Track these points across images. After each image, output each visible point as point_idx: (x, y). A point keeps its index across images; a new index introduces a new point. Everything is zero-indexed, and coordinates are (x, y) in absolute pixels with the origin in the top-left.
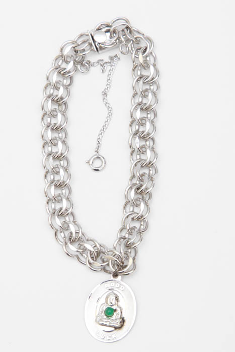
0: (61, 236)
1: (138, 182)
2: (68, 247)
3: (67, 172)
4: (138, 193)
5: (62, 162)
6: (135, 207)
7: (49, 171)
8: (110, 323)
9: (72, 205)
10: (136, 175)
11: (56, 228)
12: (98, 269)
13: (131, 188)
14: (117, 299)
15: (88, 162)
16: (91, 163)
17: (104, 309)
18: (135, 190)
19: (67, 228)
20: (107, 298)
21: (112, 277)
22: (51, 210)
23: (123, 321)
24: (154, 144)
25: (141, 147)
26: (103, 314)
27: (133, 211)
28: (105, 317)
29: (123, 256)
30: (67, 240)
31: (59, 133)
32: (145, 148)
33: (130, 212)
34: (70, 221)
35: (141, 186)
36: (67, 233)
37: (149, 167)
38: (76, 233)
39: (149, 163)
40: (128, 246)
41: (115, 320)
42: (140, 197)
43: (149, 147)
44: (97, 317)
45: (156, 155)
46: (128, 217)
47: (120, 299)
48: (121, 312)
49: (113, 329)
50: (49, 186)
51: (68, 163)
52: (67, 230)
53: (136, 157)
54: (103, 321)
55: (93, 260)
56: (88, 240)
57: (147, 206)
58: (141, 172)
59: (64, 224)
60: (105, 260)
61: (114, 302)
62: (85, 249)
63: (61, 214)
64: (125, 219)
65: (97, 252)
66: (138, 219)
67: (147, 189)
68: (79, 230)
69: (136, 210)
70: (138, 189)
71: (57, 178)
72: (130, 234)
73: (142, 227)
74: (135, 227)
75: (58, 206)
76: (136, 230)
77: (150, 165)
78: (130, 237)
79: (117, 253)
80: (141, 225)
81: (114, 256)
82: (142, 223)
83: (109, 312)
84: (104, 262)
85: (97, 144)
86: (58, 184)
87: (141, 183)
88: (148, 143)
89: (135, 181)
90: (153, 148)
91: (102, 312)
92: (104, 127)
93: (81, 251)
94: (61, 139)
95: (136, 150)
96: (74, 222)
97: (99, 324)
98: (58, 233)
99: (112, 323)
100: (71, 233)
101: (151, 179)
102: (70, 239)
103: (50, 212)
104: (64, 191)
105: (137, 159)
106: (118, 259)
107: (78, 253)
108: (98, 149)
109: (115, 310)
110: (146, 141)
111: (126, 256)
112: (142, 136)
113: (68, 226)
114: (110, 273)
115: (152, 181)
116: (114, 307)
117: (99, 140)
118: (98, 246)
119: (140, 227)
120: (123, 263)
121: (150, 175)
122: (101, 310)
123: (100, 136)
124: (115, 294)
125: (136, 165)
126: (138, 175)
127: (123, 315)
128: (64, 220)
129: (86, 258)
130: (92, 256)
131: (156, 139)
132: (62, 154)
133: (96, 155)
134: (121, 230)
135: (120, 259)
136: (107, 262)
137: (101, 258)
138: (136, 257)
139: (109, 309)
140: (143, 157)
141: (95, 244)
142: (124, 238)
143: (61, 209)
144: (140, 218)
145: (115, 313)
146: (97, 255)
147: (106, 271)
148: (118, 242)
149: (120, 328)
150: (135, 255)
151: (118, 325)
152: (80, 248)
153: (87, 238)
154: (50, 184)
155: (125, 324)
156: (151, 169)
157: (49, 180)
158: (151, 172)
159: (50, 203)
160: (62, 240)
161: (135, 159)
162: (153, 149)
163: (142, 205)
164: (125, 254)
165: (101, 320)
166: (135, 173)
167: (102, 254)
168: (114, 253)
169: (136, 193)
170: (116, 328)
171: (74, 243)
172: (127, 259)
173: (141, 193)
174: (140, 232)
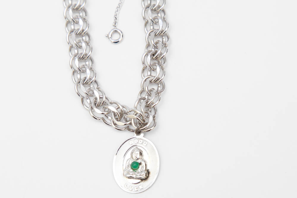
0: (87, 102)
1: (153, 50)
2: (94, 111)
3: (89, 45)
4: (153, 59)
5: (84, 38)
6: (152, 72)
7: (72, 46)
8: (137, 175)
9: (95, 75)
10: (151, 44)
11: (83, 95)
12: (123, 128)
13: (147, 55)
14: (141, 154)
15: (108, 36)
16: (110, 36)
17: (131, 163)
18: (151, 56)
19: (93, 95)
20: (132, 153)
21: (135, 134)
22: (77, 80)
23: (148, 173)
24: (165, 14)
25: (154, 19)
26: (130, 168)
27: (150, 75)
28: (132, 170)
29: (144, 115)
30: (93, 105)
31: (80, 13)
32: (157, 19)
33: (148, 76)
34: (94, 89)
35: (156, 52)
36: (92, 99)
37: (162, 36)
38: (100, 98)
39: (162, 32)
40: (148, 106)
41: (141, 172)
42: (156, 62)
43: (161, 18)
44: (124, 171)
45: (167, 25)
46: (146, 80)
47: (144, 153)
48: (146, 165)
49: (139, 181)
50: (73, 59)
51: (89, 38)
52: (92, 96)
53: (150, 28)
54: (130, 174)
55: (118, 121)
56: (111, 103)
57: (163, 69)
58: (155, 41)
59: (89, 91)
60: (128, 119)
61: (138, 156)
62: (109, 112)
63: (86, 83)
64: (144, 82)
65: (120, 113)
66: (155, 81)
67: (161, 54)
68: (103, 96)
69: (153, 74)
70: (154, 55)
71: (80, 51)
72: (149, 95)
73: (160, 88)
74: (153, 89)
75: (83, 76)
76: (154, 91)
77: (162, 34)
78: (150, 98)
79: (139, 112)
80: (159, 87)
81: (136, 115)
82: (159, 85)
83: (135, 166)
84: (127, 121)
85: (115, 20)
86: (81, 57)
87: (156, 50)
88: (159, 15)
89: (150, 49)
90: (164, 18)
91: (128, 166)
92: (120, 5)
93: (106, 113)
94: (82, 18)
95: (150, 21)
96: (98, 88)
97: (127, 177)
98: (85, 100)
99: (138, 175)
100: (96, 99)
101: (165, 45)
102: (95, 104)
103: (75, 81)
104: (87, 63)
105: (151, 29)
106: (140, 117)
107: (103, 116)
108: (115, 24)
109: (140, 164)
110: (158, 13)
111: (146, 114)
112: (154, 8)
113: (93, 93)
114: (133, 131)
115: (166, 47)
116: (139, 161)
117: (116, 16)
118: (121, 107)
119: (158, 89)
120: (144, 121)
121: (164, 42)
122: (127, 165)
123: (117, 13)
124: (139, 149)
125: (150, 35)
126: (153, 43)
127: (148, 168)
128: (89, 88)
129: (110, 119)
130: (116, 117)
131: (167, 11)
132: (83, 31)
133: (114, 29)
134: (141, 93)
135: (141, 118)
136: (129, 121)
137: (124, 118)
138: (156, 116)
139: (134, 163)
140: (156, 27)
141: (118, 106)
142: (144, 99)
143: (86, 78)
144: (157, 81)
145: (140, 166)
146: (121, 115)
147: (129, 130)
148: (138, 103)
149: (146, 179)
150: (155, 113)
151: (144, 176)
152: (105, 111)
153: (110, 101)
154: (74, 58)
155: (150, 175)
156: (163, 37)
157: (73, 53)
158: (164, 40)
159: (75, 74)
160: (88, 106)
161: (149, 29)
162: (164, 20)
163: (158, 69)
164: (145, 113)
165: (128, 173)
166: (150, 42)
167: (124, 115)
168: (135, 112)
169: (152, 59)
170: (142, 180)
171: (99, 107)
172: (148, 117)
173: (157, 58)
174: (158, 93)
